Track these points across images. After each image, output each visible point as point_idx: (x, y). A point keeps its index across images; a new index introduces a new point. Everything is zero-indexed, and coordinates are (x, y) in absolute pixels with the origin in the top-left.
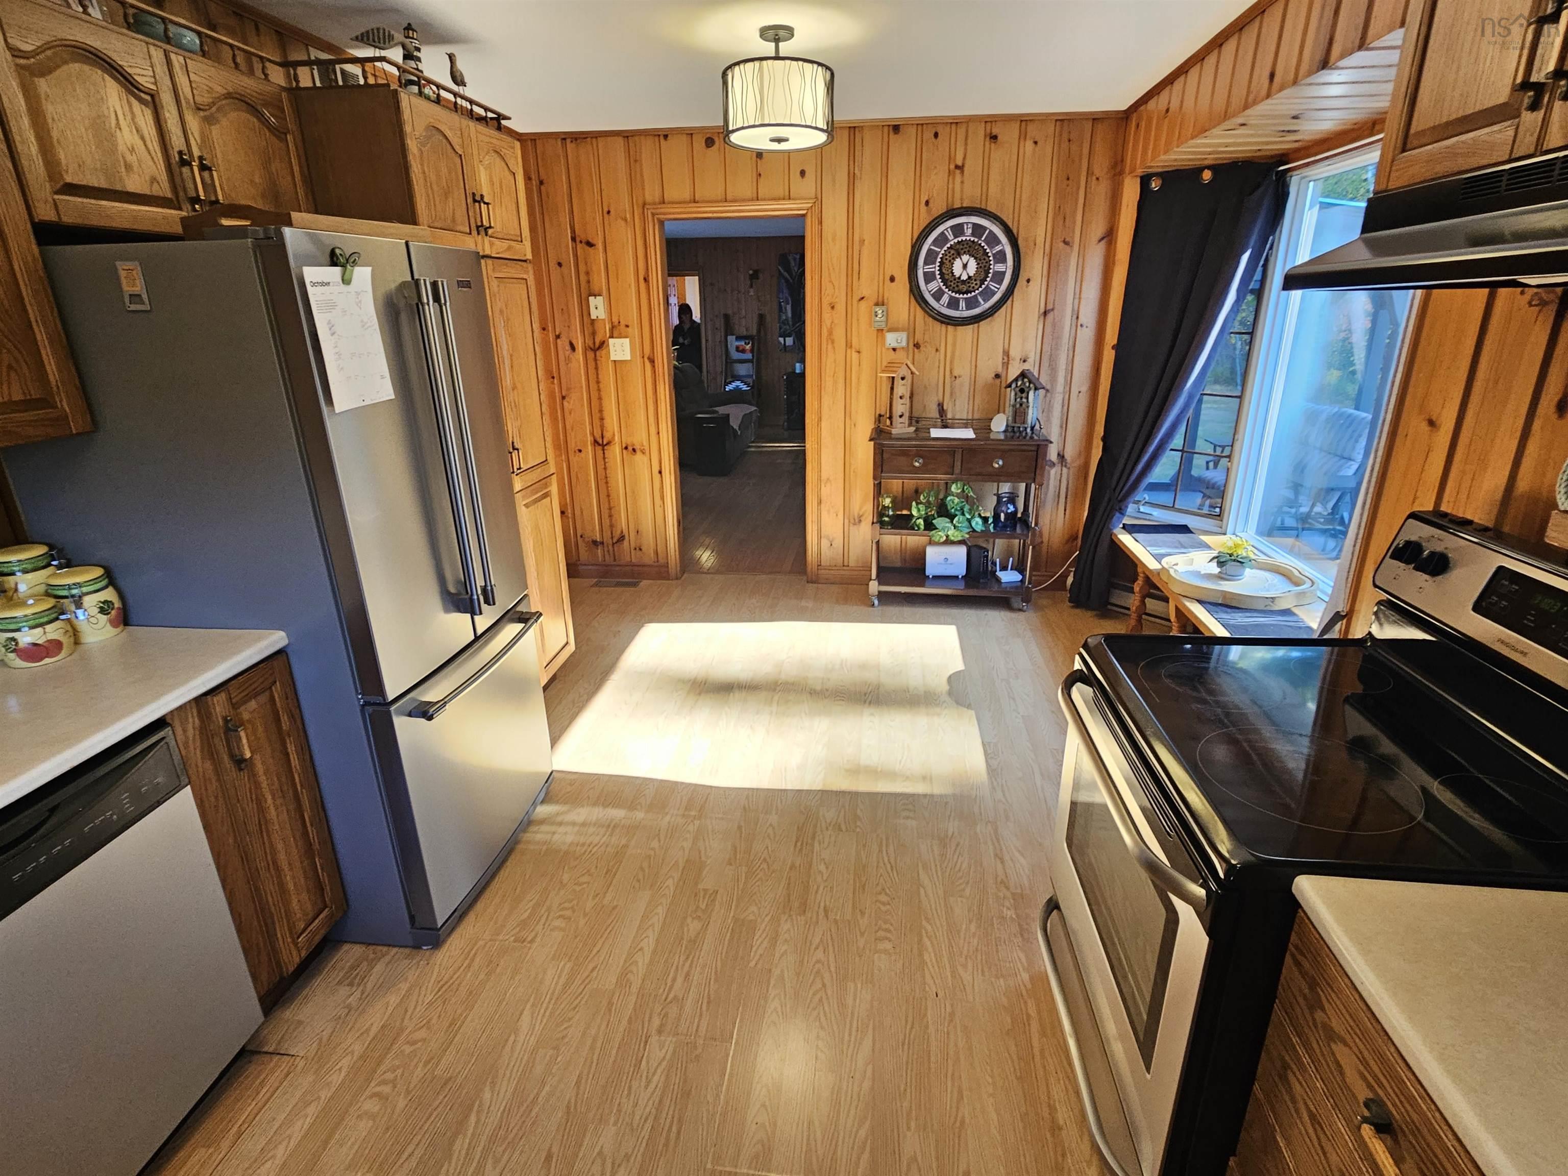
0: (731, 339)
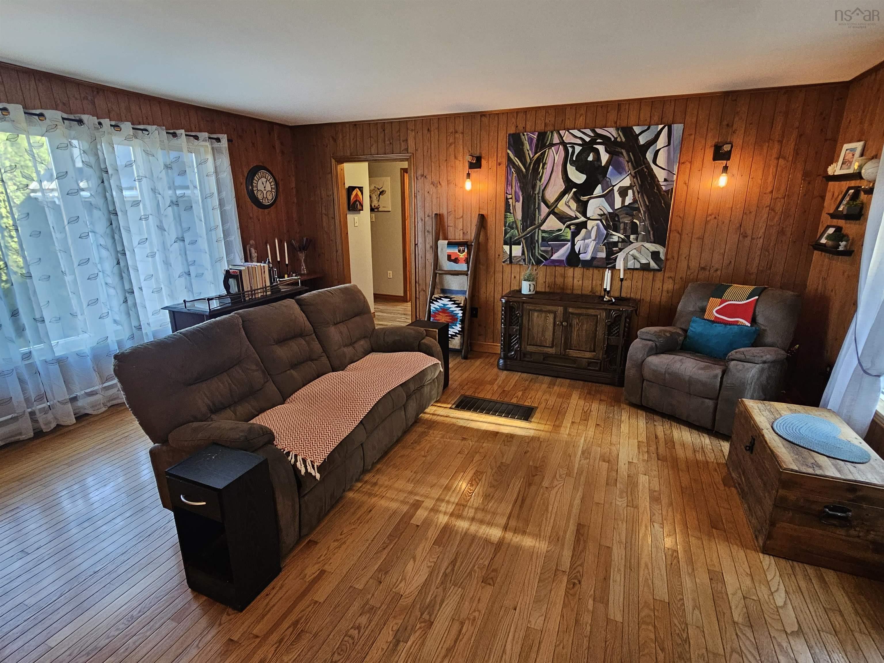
0: (442, 243)
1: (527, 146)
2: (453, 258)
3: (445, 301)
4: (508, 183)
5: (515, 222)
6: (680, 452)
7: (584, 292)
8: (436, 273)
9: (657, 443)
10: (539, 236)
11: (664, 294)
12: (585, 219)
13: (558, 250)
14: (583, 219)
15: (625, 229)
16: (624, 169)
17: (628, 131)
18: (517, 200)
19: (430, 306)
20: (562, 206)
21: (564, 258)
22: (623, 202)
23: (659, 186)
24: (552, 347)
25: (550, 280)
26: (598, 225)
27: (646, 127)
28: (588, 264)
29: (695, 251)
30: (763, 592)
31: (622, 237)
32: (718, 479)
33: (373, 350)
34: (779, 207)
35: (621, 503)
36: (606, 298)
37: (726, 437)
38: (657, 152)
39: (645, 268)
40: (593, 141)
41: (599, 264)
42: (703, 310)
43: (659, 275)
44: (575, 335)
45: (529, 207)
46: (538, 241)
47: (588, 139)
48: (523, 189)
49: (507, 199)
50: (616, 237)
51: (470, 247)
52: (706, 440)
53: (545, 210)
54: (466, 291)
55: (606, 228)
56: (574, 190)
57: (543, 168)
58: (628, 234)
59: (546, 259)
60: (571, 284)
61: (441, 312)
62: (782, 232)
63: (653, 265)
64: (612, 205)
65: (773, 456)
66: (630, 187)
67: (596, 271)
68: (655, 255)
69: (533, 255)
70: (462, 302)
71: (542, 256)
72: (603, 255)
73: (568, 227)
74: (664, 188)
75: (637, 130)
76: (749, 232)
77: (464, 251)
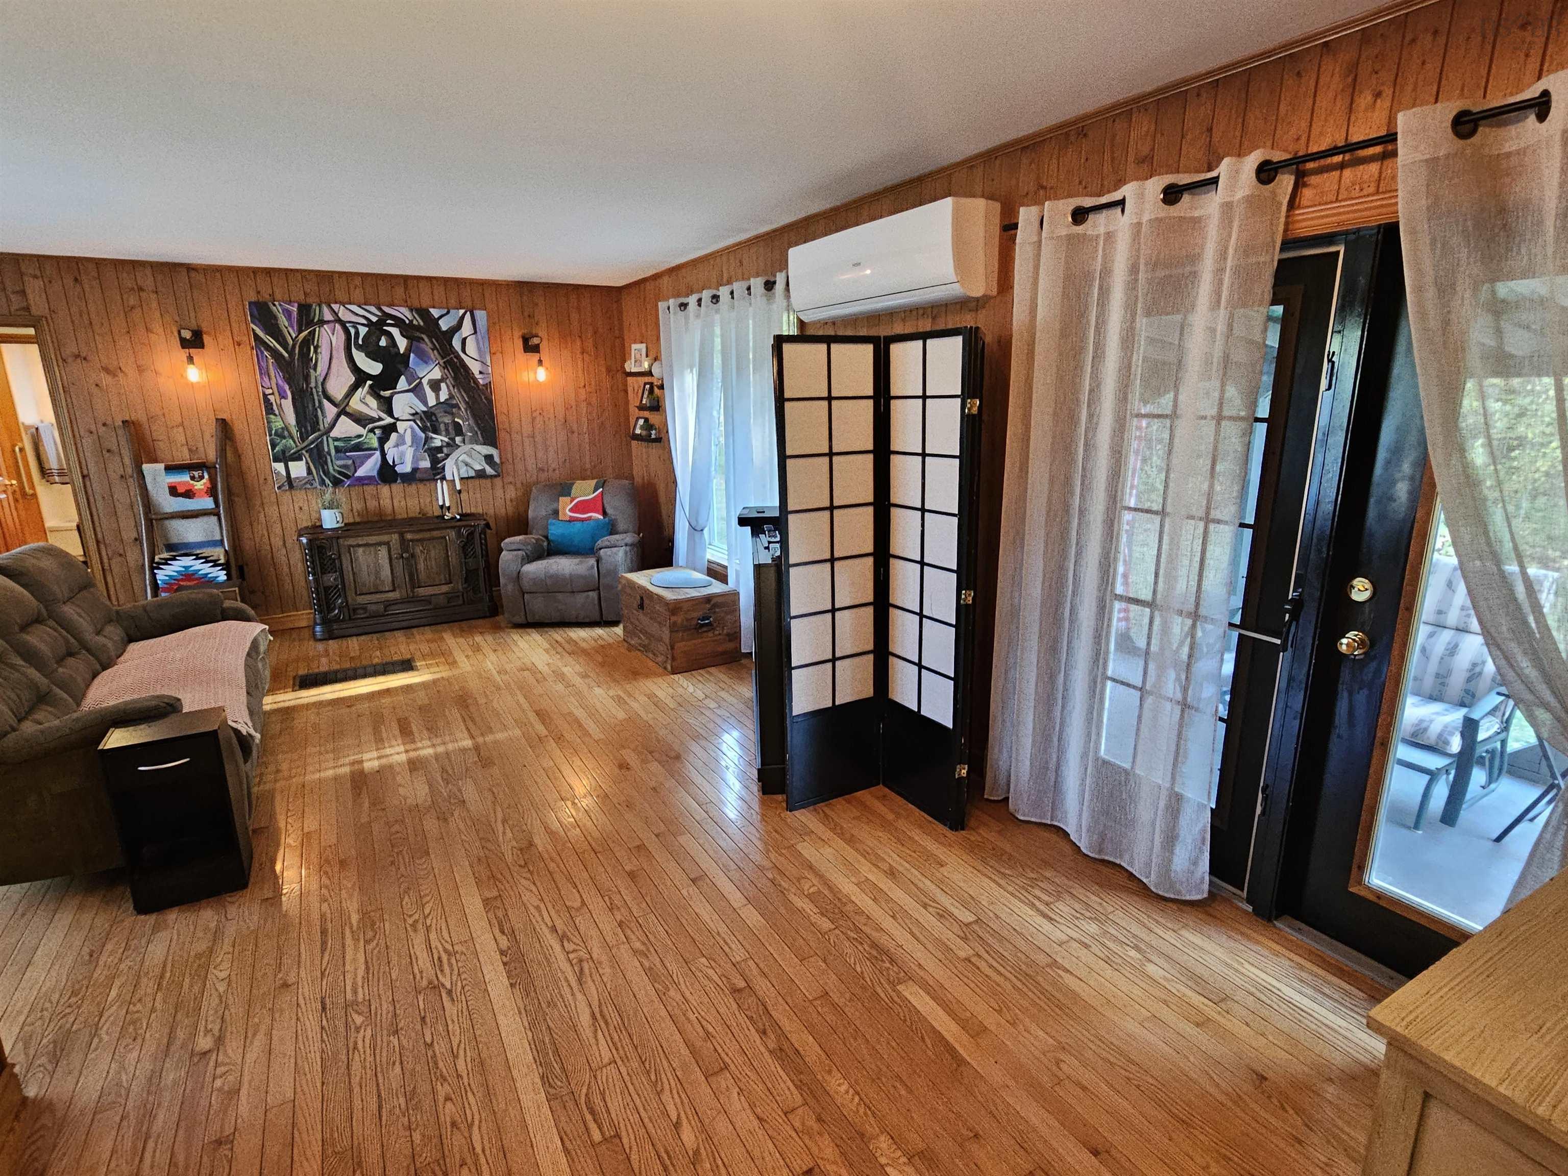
0: (152, 469)
1: (283, 321)
2: (181, 490)
3: (187, 561)
4: (263, 372)
5: (286, 428)
6: (584, 645)
7: (411, 515)
8: (151, 520)
9: (561, 645)
10: (330, 447)
11: (508, 503)
12: (392, 421)
13: (362, 463)
14: (389, 420)
15: (447, 430)
16: (429, 358)
17: (424, 313)
18: (283, 396)
19: (154, 575)
20: (355, 404)
21: (375, 473)
22: (438, 397)
23: (475, 380)
24: (394, 590)
25: (358, 506)
26: (412, 428)
27: (445, 311)
28: (410, 478)
29: (529, 451)
30: (680, 690)
31: (446, 439)
32: (623, 650)
33: (132, 639)
34: (594, 400)
35: (560, 687)
36: (448, 516)
37: (615, 623)
38: (464, 341)
39: (481, 475)
40: (382, 322)
41: (425, 476)
42: (556, 513)
43: (498, 481)
44: (421, 566)
45: (305, 408)
46: (329, 453)
47: (374, 319)
48: (289, 380)
49: (265, 395)
50: (438, 440)
51: (212, 471)
52: (599, 631)
53: (331, 411)
54: (222, 541)
55: (424, 429)
56: (369, 382)
57: (316, 352)
58: (452, 436)
59: (347, 477)
60: (390, 507)
61: (182, 580)
62: (602, 426)
63: (489, 471)
64: (425, 402)
65: (660, 598)
66: (442, 380)
67: (421, 486)
68: (489, 459)
69: (327, 473)
70: (222, 557)
71: (340, 473)
72: (426, 464)
73: (372, 431)
74: (481, 382)
75: (435, 313)
76: (575, 427)
77: (202, 478)
